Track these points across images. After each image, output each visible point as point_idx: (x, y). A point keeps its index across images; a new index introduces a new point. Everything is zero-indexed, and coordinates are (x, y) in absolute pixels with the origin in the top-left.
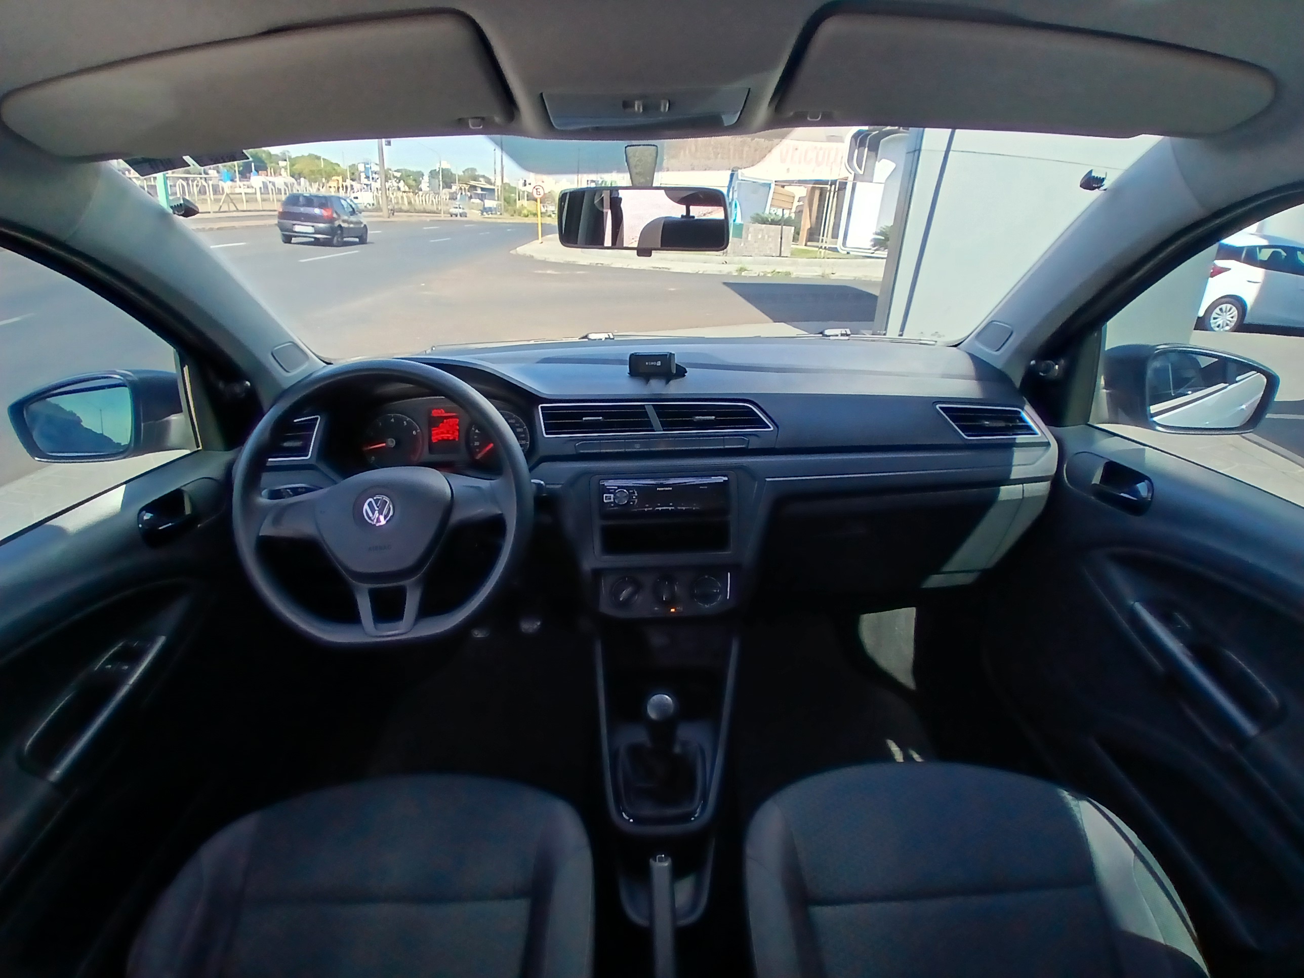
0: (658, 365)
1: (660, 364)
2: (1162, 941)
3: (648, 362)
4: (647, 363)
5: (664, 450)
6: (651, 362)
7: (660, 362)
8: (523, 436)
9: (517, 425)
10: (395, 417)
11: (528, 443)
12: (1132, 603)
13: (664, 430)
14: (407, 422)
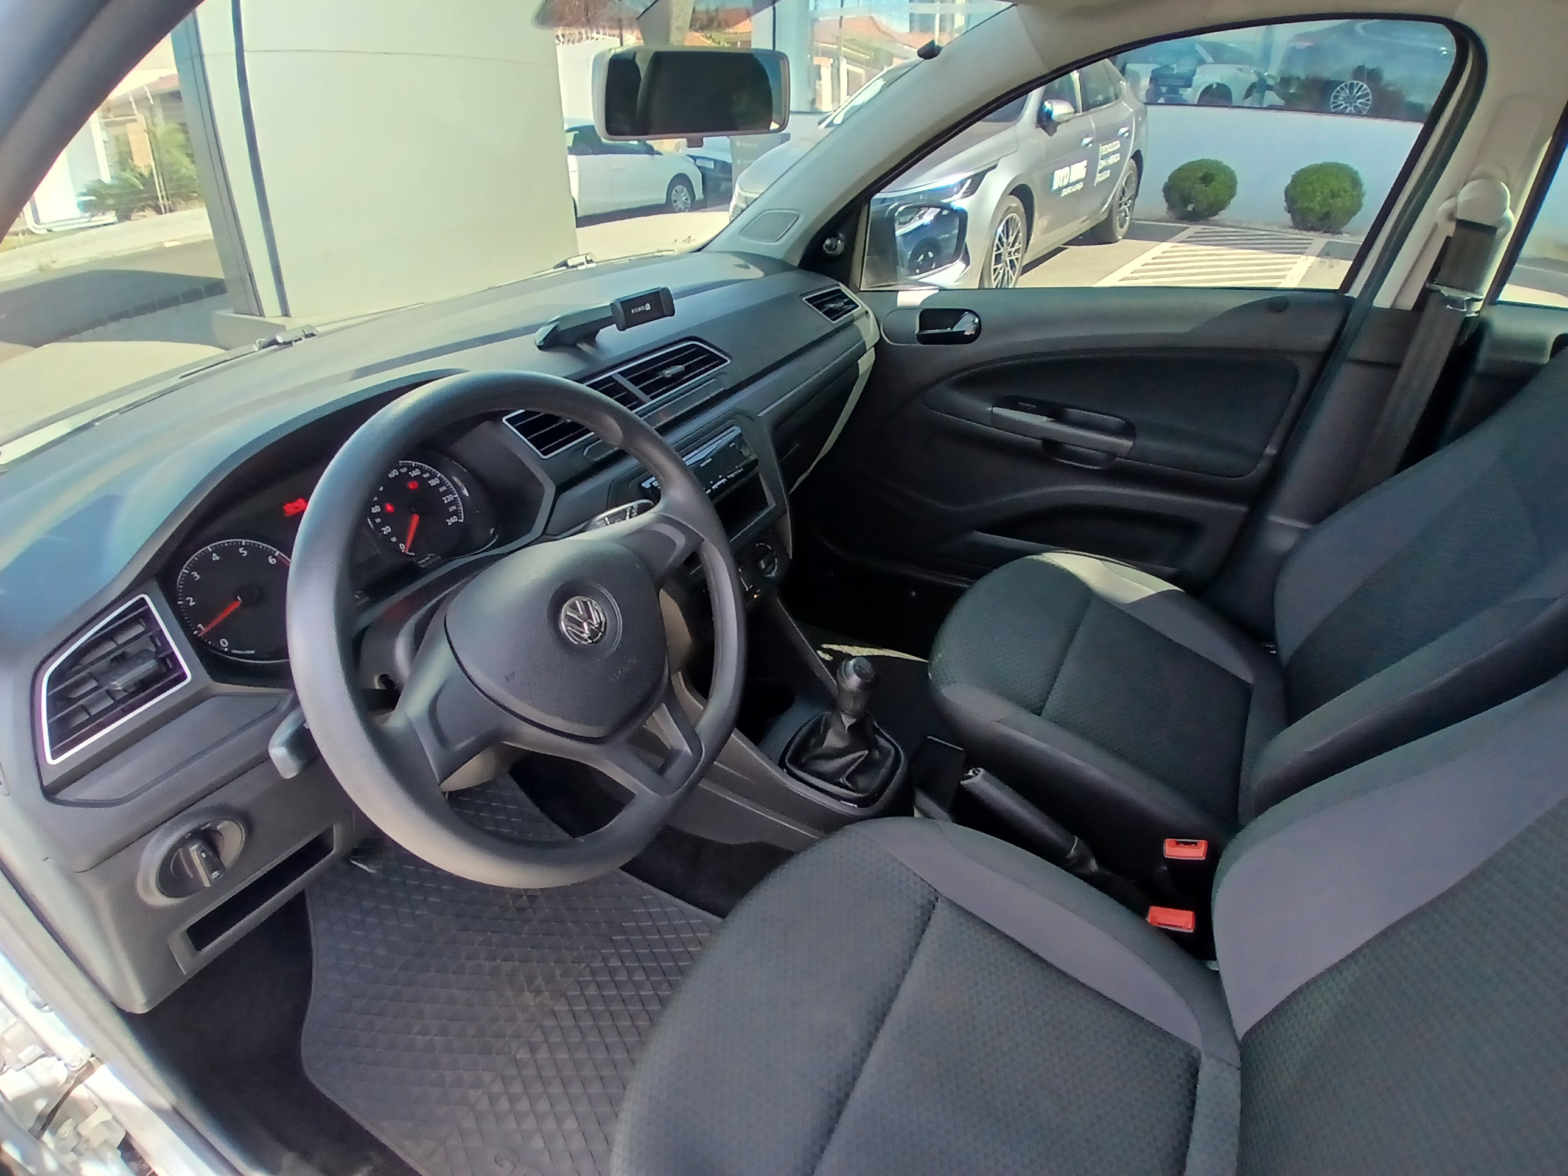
0: (647, 309)
1: (649, 308)
2: (1153, 592)
3: (634, 308)
4: (633, 311)
5: (668, 422)
6: (637, 307)
7: (648, 305)
8: (444, 488)
9: (426, 476)
10: (216, 550)
11: (456, 496)
12: (990, 409)
13: (652, 398)
14: (245, 547)
